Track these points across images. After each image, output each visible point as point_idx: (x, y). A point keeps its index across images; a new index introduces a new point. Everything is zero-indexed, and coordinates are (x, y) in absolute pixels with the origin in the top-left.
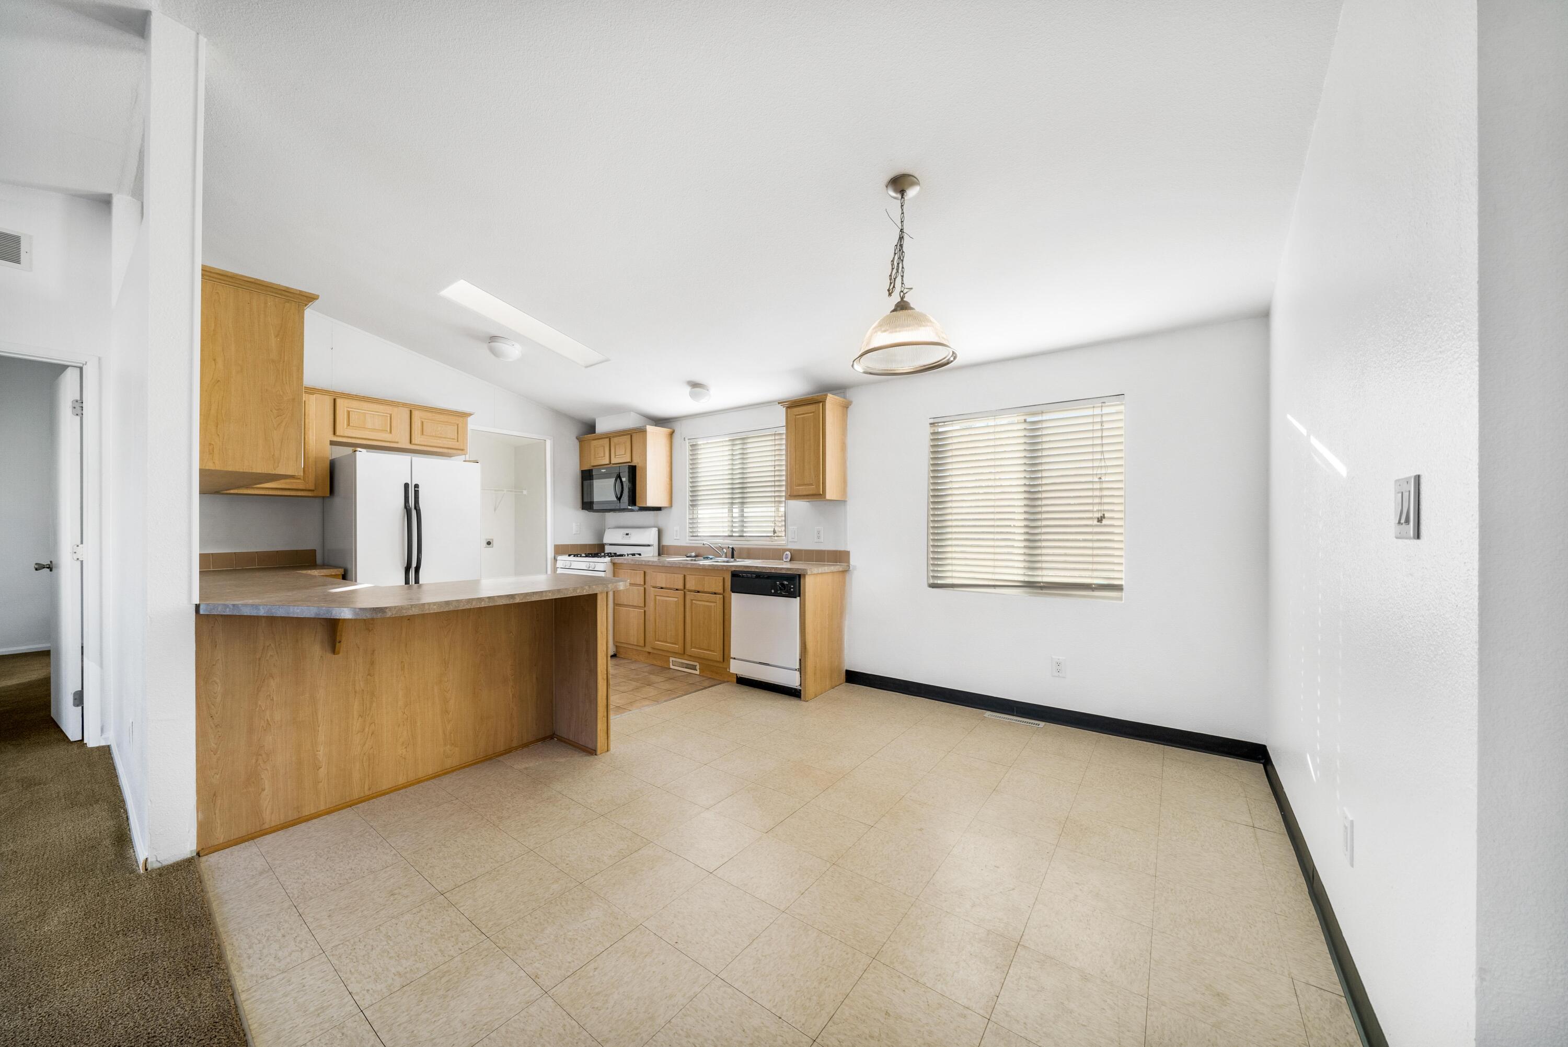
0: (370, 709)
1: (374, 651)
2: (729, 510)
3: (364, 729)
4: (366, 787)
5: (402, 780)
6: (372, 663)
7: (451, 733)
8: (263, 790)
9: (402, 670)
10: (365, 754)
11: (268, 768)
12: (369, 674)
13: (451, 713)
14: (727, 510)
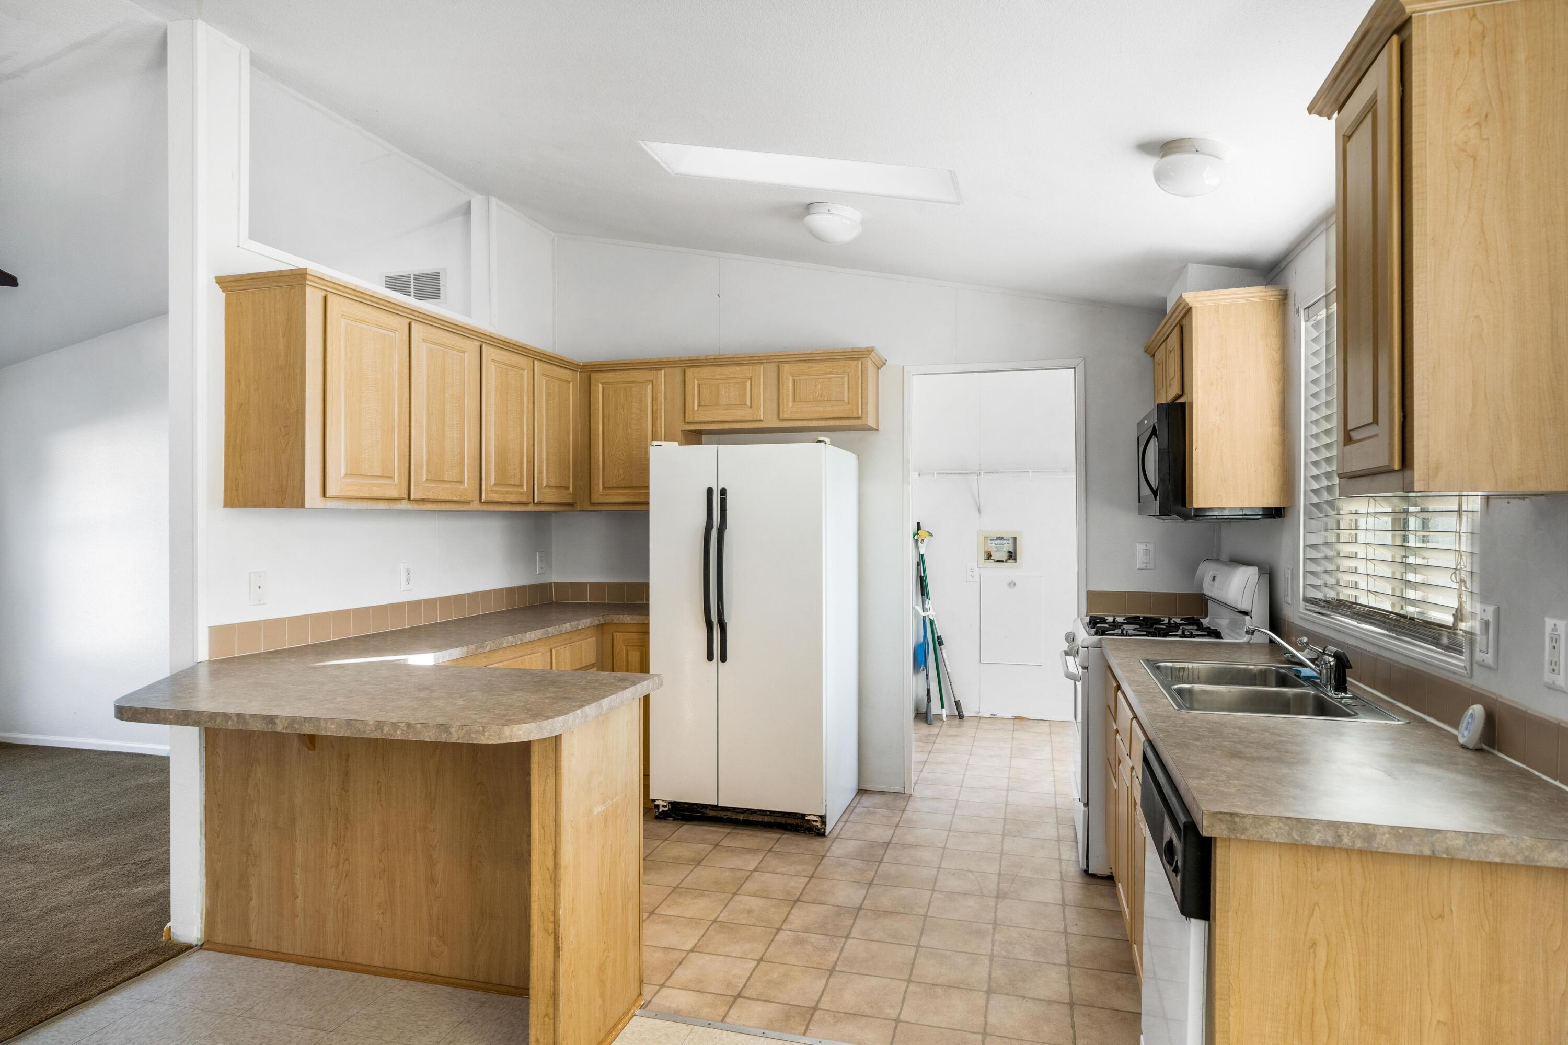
0: (344, 837)
1: (348, 756)
2: (1394, 520)
3: (338, 865)
4: (340, 950)
5: (377, 961)
6: (347, 774)
7: (438, 919)
8: (251, 899)
9: (378, 794)
10: (339, 900)
11: (255, 874)
12: (343, 788)
13: (438, 885)
14: (1387, 522)
